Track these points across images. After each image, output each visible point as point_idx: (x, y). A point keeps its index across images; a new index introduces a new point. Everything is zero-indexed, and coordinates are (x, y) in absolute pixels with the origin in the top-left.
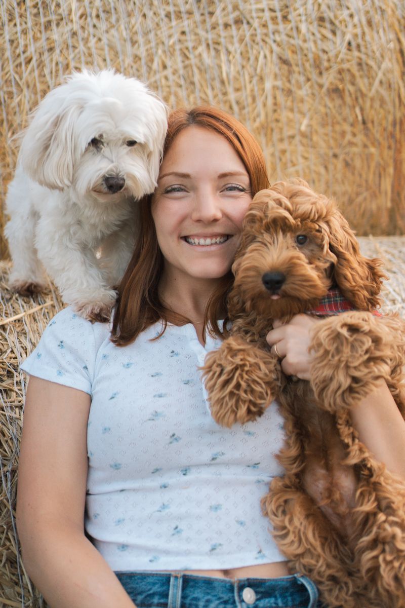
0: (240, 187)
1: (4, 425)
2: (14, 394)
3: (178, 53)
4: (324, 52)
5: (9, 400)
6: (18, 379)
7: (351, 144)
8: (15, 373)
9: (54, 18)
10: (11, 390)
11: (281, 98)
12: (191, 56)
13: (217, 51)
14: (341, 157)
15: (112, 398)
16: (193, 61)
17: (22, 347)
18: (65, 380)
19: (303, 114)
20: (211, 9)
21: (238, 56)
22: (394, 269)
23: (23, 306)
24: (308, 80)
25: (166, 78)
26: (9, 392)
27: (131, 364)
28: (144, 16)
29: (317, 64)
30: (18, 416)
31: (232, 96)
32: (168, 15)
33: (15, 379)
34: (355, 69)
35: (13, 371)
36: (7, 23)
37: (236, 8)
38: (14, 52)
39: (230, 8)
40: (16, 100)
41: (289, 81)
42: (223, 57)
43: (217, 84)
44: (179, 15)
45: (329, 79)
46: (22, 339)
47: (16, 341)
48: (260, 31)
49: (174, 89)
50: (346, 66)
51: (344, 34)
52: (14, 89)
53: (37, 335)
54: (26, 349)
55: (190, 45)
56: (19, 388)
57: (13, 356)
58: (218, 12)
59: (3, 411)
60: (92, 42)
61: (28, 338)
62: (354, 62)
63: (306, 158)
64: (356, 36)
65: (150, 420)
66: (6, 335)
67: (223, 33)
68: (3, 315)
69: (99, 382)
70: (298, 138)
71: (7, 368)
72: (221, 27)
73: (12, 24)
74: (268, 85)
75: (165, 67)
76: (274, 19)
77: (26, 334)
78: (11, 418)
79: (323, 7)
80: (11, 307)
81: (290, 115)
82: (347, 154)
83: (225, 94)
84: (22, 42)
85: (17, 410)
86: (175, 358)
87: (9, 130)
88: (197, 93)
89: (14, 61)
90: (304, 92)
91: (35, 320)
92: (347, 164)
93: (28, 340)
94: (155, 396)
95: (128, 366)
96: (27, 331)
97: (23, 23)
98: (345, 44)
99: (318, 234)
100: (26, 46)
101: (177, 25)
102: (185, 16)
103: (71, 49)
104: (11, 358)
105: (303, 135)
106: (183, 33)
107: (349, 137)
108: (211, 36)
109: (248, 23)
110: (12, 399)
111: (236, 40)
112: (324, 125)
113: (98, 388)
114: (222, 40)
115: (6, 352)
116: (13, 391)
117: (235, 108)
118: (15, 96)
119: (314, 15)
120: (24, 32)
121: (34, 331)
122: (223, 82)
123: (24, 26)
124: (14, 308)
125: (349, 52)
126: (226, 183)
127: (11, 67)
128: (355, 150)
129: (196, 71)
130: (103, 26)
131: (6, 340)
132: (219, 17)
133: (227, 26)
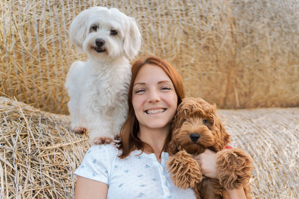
0: (168, 88)
1: (64, 196)
2: (68, 181)
4: (203, 30)
5: (66, 184)
6: (70, 174)
7: (211, 70)
8: (68, 171)
9: (85, 5)
10: (66, 179)
11: (184, 49)
12: (146, 27)
13: (157, 26)
14: (207, 75)
15: (120, 186)
16: (147, 30)
17: (71, 158)
18: (96, 178)
19: (192, 56)
20: (155, 8)
21: (166, 29)
22: (231, 126)
23: (70, 138)
24: (195, 42)
26: (65, 180)
27: (128, 171)
28: (126, 8)
29: (199, 35)
30: (70, 192)
31: (163, 46)
32: (136, 9)
33: (68, 174)
34: (214, 39)
35: (67, 170)
36: (63, 5)
37: (166, 8)
38: (66, 19)
39: (163, 8)
40: (66, 41)
41: (187, 42)
42: (160, 29)
43: (157, 40)
44: (141, 9)
45: (203, 42)
46: (71, 154)
47: (68, 155)
48: (176, 19)
50: (211, 37)
51: (210, 23)
52: (66, 36)
53: (78, 152)
54: (73, 159)
55: (146, 22)
56: (70, 178)
57: (67, 162)
58: (158, 9)
59: (63, 189)
61: (73, 154)
62: (214, 35)
63: (192, 75)
64: (215, 24)
65: (138, 197)
66: (64, 152)
67: (160, 19)
68: (62, 143)
69: (113, 178)
70: (190, 66)
71: (65, 169)
72: (159, 16)
73: (66, 6)
74: (178, 42)
76: (182, 14)
77: (72, 152)
78: (67, 192)
79: (203, 11)
80: (65, 138)
81: (187, 56)
82: (209, 74)
83: (160, 45)
84: (70, 15)
85: (69, 188)
86: (148, 168)
87: (62, 54)
89: (66, 23)
90: (193, 47)
91: (76, 145)
92: (209, 78)
93: (73, 155)
94: (140, 186)
95: (127, 171)
96: (73, 150)
97: (71, 6)
98: (211, 28)
99: (212, 119)
101: (141, 13)
102: (144, 9)
104: (66, 163)
105: (192, 65)
106: (143, 17)
107: (210, 67)
108: (155, 19)
109: (171, 15)
110: (67, 184)
111: (165, 22)
112: (200, 61)
113: (112, 181)
114: (160, 22)
115: (63, 160)
116: (67, 179)
117: (164, 51)
118: (66, 39)
119: (199, 14)
120: (71, 11)
121: (76, 150)
122: (159, 40)
123: (72, 8)
124: (66, 139)
125: (212, 31)
126: (163, 86)
127: (64, 26)
128: (212, 72)
129: (148, 34)
131: (63, 155)
132: (159, 11)
133: (162, 15)
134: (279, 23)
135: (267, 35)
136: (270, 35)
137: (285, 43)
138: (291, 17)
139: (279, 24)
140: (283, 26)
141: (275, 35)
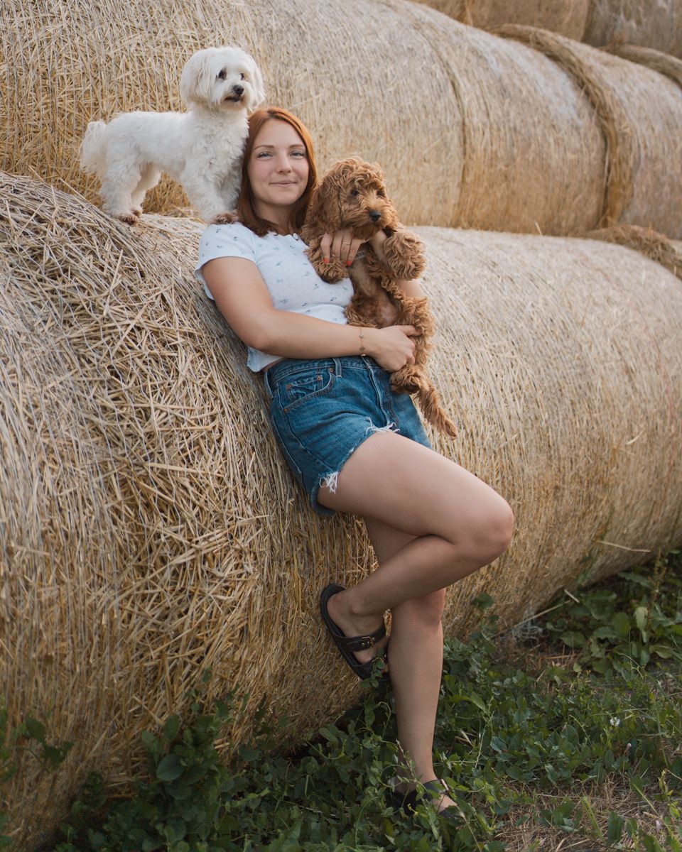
0: (301, 153)
3: (135, 59)
9: (48, 15)
12: (145, 64)
13: (161, 63)
15: (278, 265)
16: (146, 67)
20: (155, 29)
25: (128, 77)
39: (167, 31)
42: (165, 68)
49: (133, 87)
55: (143, 55)
58: (160, 33)
60: (77, 40)
65: (305, 275)
67: (165, 50)
72: (163, 45)
75: (127, 69)
84: (27, 31)
88: (148, 93)
100: (31, 34)
101: (134, 37)
102: (138, 31)
103: (62, 42)
106: (138, 44)
108: (156, 50)
109: (180, 45)
111: (173, 56)
114: (164, 55)
122: (165, 88)
129: (147, 75)
130: (83, 28)
132: (161, 37)
133: (166, 44)
134: (328, 72)
135: (312, 93)
136: (317, 93)
137: (339, 110)
138: (345, 64)
139: (328, 75)
140: (335, 78)
141: (324, 94)
